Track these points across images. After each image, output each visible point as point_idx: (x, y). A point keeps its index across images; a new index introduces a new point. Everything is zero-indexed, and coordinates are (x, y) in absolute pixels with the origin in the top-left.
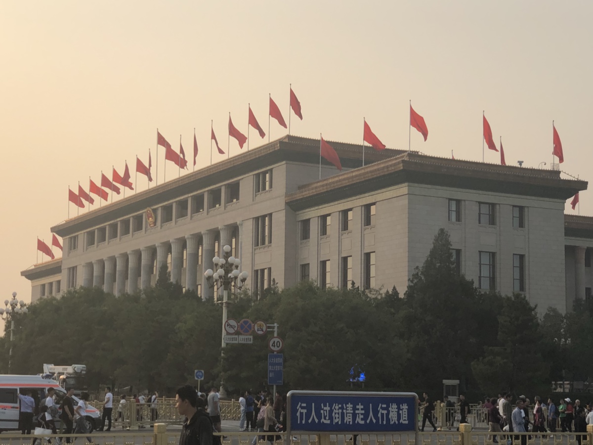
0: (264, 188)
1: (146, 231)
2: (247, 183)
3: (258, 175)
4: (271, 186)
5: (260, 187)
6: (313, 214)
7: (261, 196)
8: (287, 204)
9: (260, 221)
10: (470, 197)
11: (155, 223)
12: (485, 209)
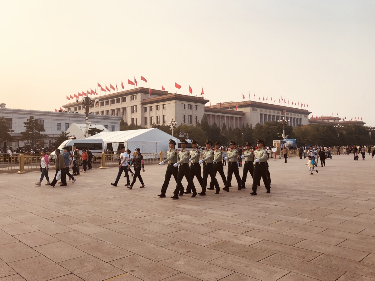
0: (134, 99)
1: (95, 108)
2: (128, 98)
3: (132, 96)
4: (136, 99)
5: (132, 99)
6: (148, 106)
7: (133, 101)
8: (141, 103)
9: (132, 107)
10: (187, 103)
11: (98, 106)
12: (190, 106)
